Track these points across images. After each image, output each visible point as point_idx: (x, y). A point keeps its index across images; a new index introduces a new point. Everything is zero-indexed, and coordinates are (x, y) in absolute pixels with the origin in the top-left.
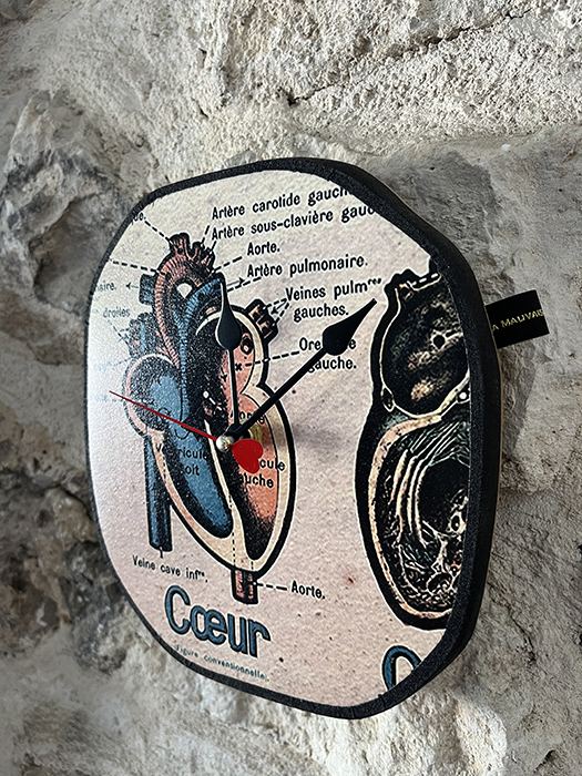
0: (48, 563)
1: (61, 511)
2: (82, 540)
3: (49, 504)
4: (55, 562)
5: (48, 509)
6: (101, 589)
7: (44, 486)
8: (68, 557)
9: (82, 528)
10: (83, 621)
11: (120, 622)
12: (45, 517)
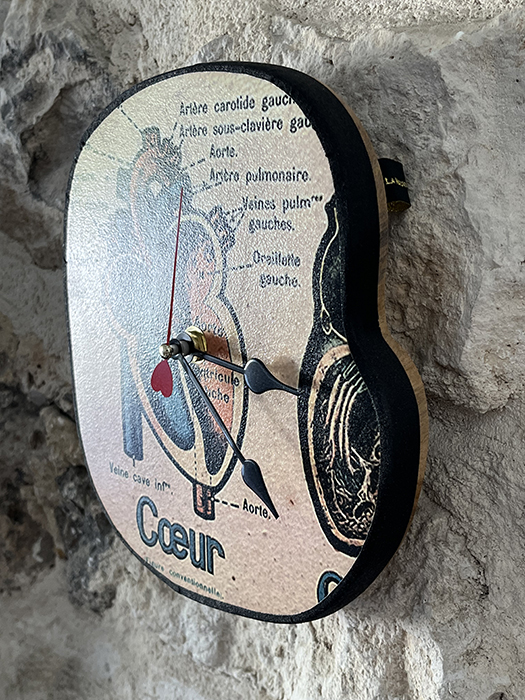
0: (42, 489)
1: (53, 430)
2: (74, 464)
3: (43, 424)
4: (48, 488)
5: (42, 430)
6: (91, 517)
7: (38, 403)
8: (60, 482)
9: (74, 450)
10: (75, 554)
11: (111, 555)
12: (38, 438)
